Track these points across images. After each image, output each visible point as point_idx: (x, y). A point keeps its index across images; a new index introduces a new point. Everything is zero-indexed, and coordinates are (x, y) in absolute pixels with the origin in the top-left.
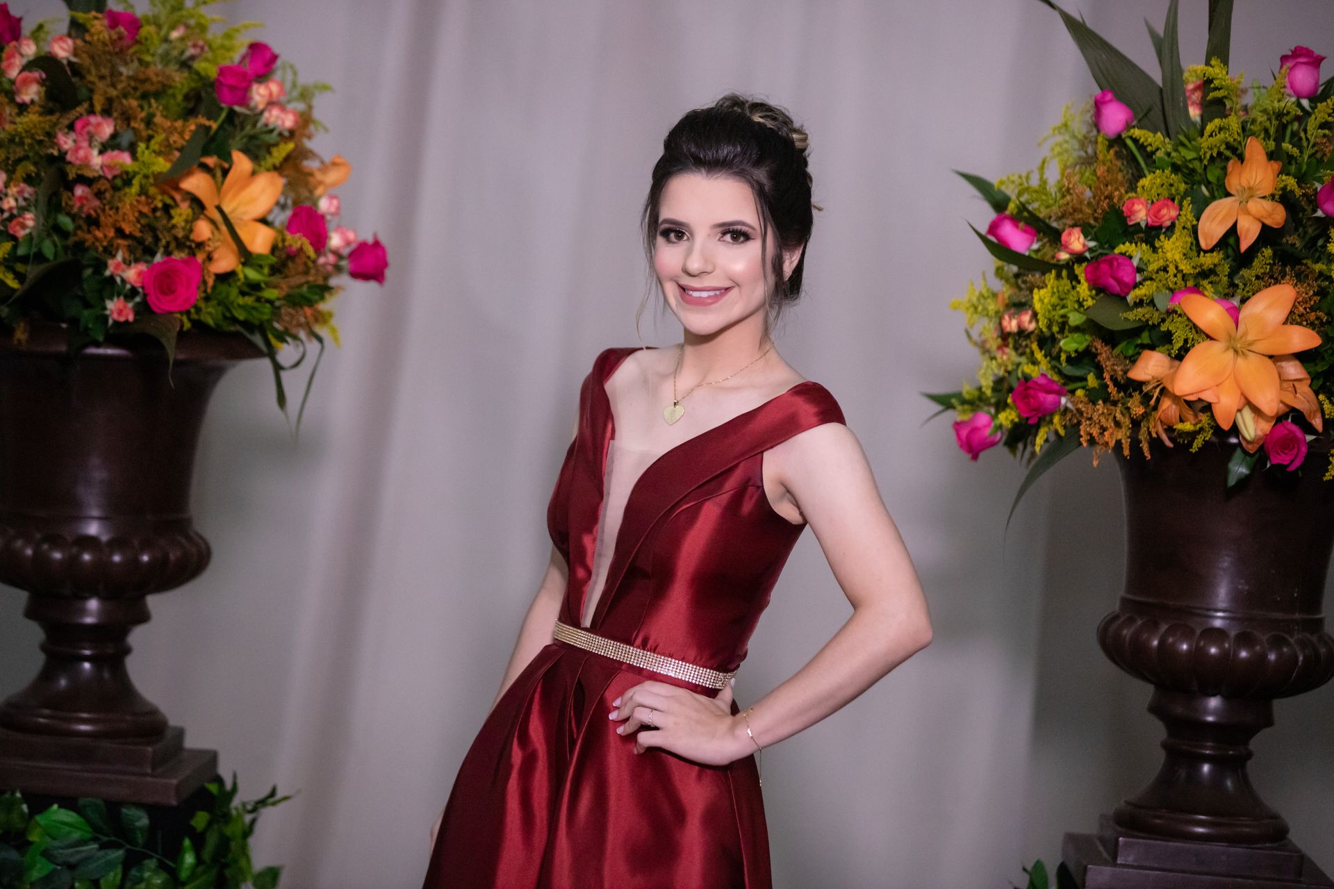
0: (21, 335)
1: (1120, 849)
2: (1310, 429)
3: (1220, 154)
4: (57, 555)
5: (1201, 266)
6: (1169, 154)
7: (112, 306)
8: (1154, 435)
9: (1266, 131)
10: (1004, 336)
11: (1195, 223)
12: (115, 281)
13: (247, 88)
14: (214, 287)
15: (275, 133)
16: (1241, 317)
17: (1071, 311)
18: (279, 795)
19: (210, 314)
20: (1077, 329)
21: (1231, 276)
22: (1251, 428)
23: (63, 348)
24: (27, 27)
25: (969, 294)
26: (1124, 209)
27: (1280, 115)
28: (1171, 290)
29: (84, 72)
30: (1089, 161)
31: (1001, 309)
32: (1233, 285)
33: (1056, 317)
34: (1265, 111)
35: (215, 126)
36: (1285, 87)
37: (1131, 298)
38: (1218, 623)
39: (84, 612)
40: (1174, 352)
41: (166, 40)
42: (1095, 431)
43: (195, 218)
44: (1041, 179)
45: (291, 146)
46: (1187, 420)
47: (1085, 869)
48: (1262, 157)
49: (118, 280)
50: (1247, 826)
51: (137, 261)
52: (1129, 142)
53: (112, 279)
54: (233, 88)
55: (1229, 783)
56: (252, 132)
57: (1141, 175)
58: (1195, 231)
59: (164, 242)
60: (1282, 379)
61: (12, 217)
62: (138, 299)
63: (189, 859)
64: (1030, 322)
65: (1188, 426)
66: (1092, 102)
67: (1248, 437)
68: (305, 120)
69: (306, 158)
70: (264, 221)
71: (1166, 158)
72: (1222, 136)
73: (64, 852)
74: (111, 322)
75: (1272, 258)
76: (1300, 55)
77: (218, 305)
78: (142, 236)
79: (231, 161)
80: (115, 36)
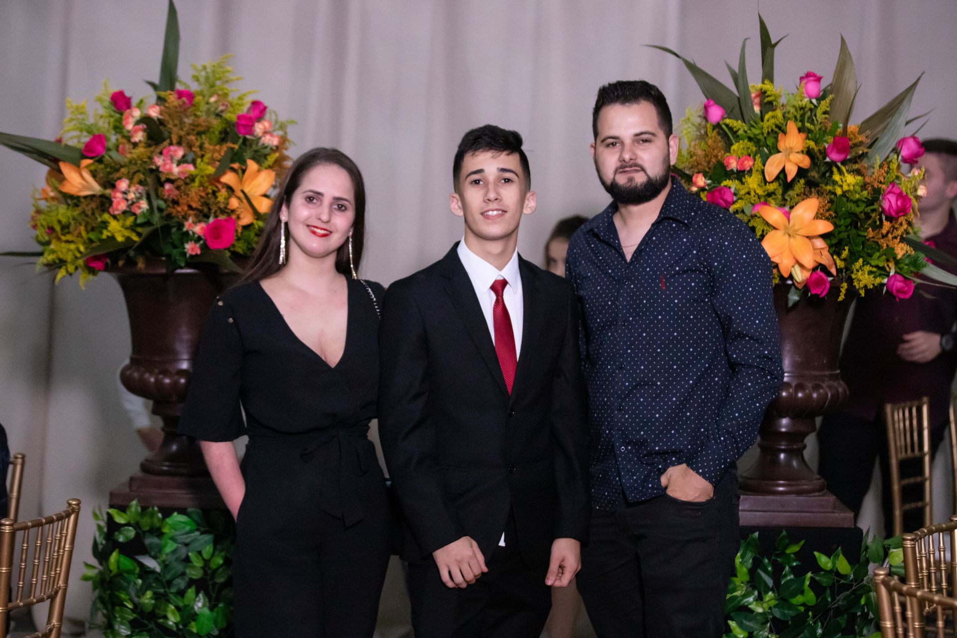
0: (141, 265)
2: (829, 274)
3: (772, 130)
4: (167, 381)
5: (767, 190)
6: (746, 132)
7: (188, 246)
9: (795, 117)
11: (763, 168)
12: (189, 233)
13: (253, 125)
14: (242, 233)
15: (269, 148)
16: (791, 217)
19: (240, 247)
21: (783, 195)
22: (800, 276)
23: (164, 271)
24: (134, 102)
26: (725, 162)
27: (802, 108)
28: (753, 204)
29: (166, 123)
30: (703, 137)
32: (784, 200)
34: (794, 106)
35: (236, 147)
36: (803, 93)
41: (208, 103)
43: (230, 197)
45: (277, 155)
48: (796, 131)
49: (191, 233)
50: (805, 485)
51: (200, 221)
52: (724, 126)
53: (187, 233)
54: (245, 126)
55: (795, 463)
56: (256, 149)
57: (732, 144)
58: (763, 172)
59: (213, 211)
60: (815, 249)
61: (133, 203)
62: (202, 242)
66: (703, 106)
67: (798, 281)
68: (284, 140)
69: (286, 160)
70: (266, 196)
71: (744, 134)
72: (773, 121)
73: (182, 537)
74: (188, 255)
75: (804, 184)
76: (810, 76)
77: (244, 242)
78: (202, 208)
79: (247, 165)
80: (181, 103)
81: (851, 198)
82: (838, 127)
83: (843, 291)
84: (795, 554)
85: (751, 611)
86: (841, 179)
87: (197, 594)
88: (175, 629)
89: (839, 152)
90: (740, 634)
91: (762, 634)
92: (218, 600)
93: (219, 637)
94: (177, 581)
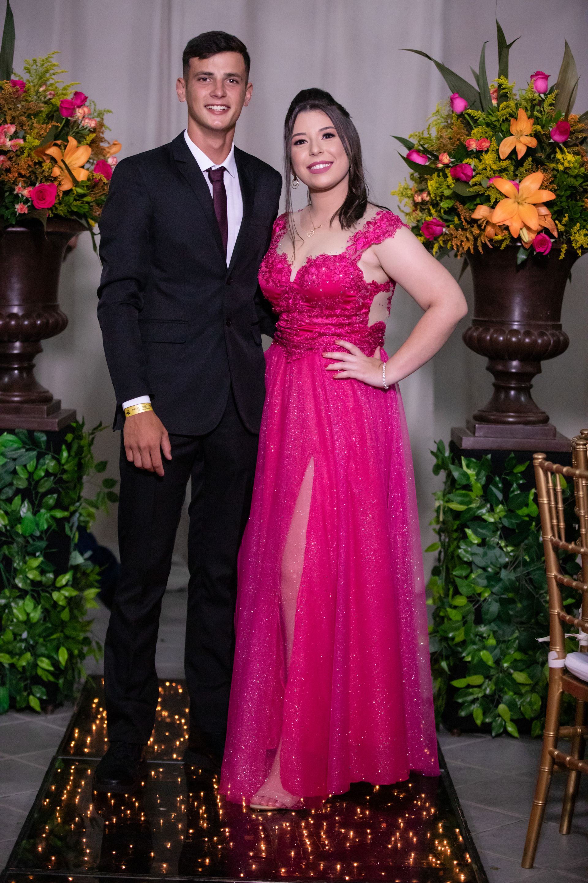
1: (476, 429)
2: (552, 237)
3: (507, 118)
5: (502, 166)
6: (484, 119)
7: (17, 207)
8: (483, 242)
9: (526, 107)
10: (416, 204)
12: (19, 196)
13: (74, 109)
14: (63, 198)
15: (87, 130)
16: (520, 188)
17: (446, 189)
18: (103, 426)
19: (62, 210)
20: (448, 198)
21: (514, 172)
22: (527, 237)
25: (399, 188)
26: (466, 144)
27: (532, 100)
28: (488, 178)
30: (449, 126)
31: (413, 193)
32: (516, 175)
33: (439, 193)
34: (525, 99)
35: (61, 126)
36: (533, 89)
37: (471, 183)
38: (515, 327)
39: (13, 348)
40: (492, 204)
41: (37, 92)
42: (459, 243)
43: (53, 166)
44: (429, 134)
45: (94, 135)
46: (499, 234)
47: (461, 439)
48: (525, 118)
49: (20, 195)
50: (532, 417)
51: (28, 186)
52: (466, 116)
53: (17, 195)
54: (67, 109)
55: (523, 399)
56: (77, 130)
57: (472, 129)
58: (498, 150)
59: (40, 179)
60: (539, 216)
62: (29, 204)
63: (65, 454)
64: (427, 197)
65: (499, 237)
66: (449, 100)
67: (525, 241)
68: (101, 125)
69: (102, 142)
70: (83, 167)
71: (483, 121)
72: (507, 110)
73: (11, 453)
74: (17, 214)
75: (532, 161)
76: (540, 75)
77: (65, 206)
78: (30, 176)
79: (68, 141)
80: (15, 90)
81: (571, 173)
82: (561, 116)
83: (563, 251)
84: (521, 473)
85: (485, 521)
86: (563, 157)
88: (4, 530)
89: (561, 133)
90: (475, 540)
91: (494, 541)
92: (40, 506)
93: (40, 538)
94: (6, 490)
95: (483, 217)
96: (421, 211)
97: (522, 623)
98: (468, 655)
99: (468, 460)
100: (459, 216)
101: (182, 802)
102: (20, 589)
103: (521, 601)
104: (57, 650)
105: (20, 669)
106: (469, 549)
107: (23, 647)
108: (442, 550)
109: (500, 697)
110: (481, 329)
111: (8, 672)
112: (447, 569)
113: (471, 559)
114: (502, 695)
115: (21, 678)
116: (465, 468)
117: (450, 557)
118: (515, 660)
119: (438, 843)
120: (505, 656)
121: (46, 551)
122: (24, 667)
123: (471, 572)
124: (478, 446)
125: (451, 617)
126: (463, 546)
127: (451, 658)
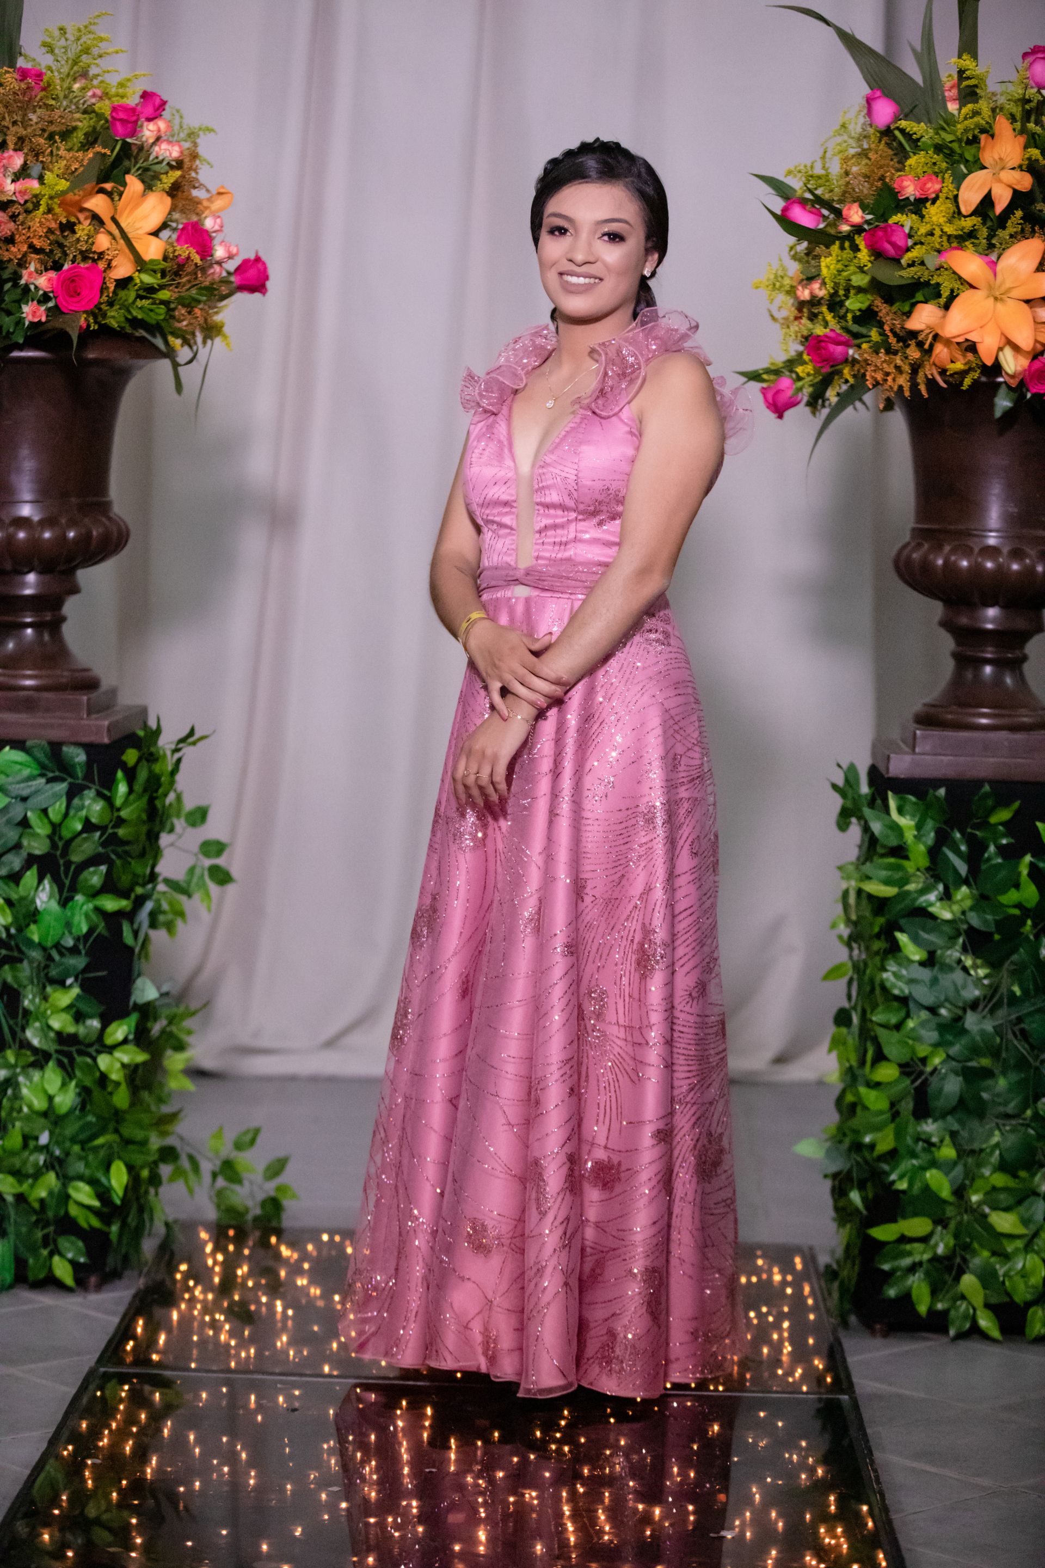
1: (918, 741)
3: (974, 136)
5: (963, 228)
6: (931, 138)
7: (26, 309)
8: (930, 377)
9: (1013, 114)
10: (801, 305)
11: (956, 193)
12: (30, 290)
13: (138, 124)
14: (115, 292)
15: (165, 163)
16: (999, 268)
17: (855, 273)
18: (198, 733)
19: (113, 317)
20: (860, 290)
21: (989, 238)
22: (1012, 364)
25: (766, 275)
26: (895, 186)
27: (1025, 101)
28: (939, 251)
30: (864, 154)
31: (796, 284)
32: (990, 244)
33: (842, 281)
34: (1011, 100)
35: (111, 154)
36: (1028, 80)
37: (904, 262)
38: (992, 542)
39: (24, 585)
40: (942, 301)
41: (69, 91)
42: (879, 376)
43: (97, 232)
44: (824, 168)
45: (178, 173)
46: (958, 359)
47: (890, 760)
48: (1010, 134)
49: (32, 287)
50: (1026, 716)
51: (46, 270)
52: (897, 133)
53: (26, 289)
54: (125, 122)
55: (1008, 681)
56: (145, 164)
57: (907, 157)
58: (956, 197)
59: (71, 256)
60: (1037, 321)
62: (51, 304)
63: (122, 788)
64: (820, 289)
65: (959, 366)
66: (864, 103)
67: (1009, 372)
68: (194, 156)
69: (195, 188)
70: (156, 234)
71: (930, 142)
72: (976, 119)
73: (18, 786)
74: (27, 323)
75: (1021, 218)
76: (1038, 52)
77: (120, 309)
78: (51, 251)
79: (124, 184)
80: (23, 86)
84: (1003, 824)
85: (933, 917)
87: (40, 880)
90: (915, 953)
91: (951, 956)
92: (73, 889)
93: (74, 951)
94: (9, 857)
95: (928, 327)
96: (811, 320)
97: (1008, 1116)
98: (901, 1177)
99: (901, 799)
100: (881, 325)
101: (331, 1451)
102: (35, 1051)
103: (1004, 1073)
104: (107, 1168)
105: (36, 1205)
106: (904, 972)
107: (41, 1163)
108: (855, 976)
109: (965, 1260)
110: (926, 546)
111: (12, 1212)
112: (864, 1012)
113: (907, 991)
114: (968, 1256)
115: (37, 1221)
116: (894, 814)
117: (868, 989)
118: (994, 1188)
119: (826, 1532)
120: (973, 1180)
121: (87, 975)
122: (42, 1201)
123: (908, 1015)
124: (918, 773)
125: (867, 1103)
126: (892, 966)
127: (869, 1185)
